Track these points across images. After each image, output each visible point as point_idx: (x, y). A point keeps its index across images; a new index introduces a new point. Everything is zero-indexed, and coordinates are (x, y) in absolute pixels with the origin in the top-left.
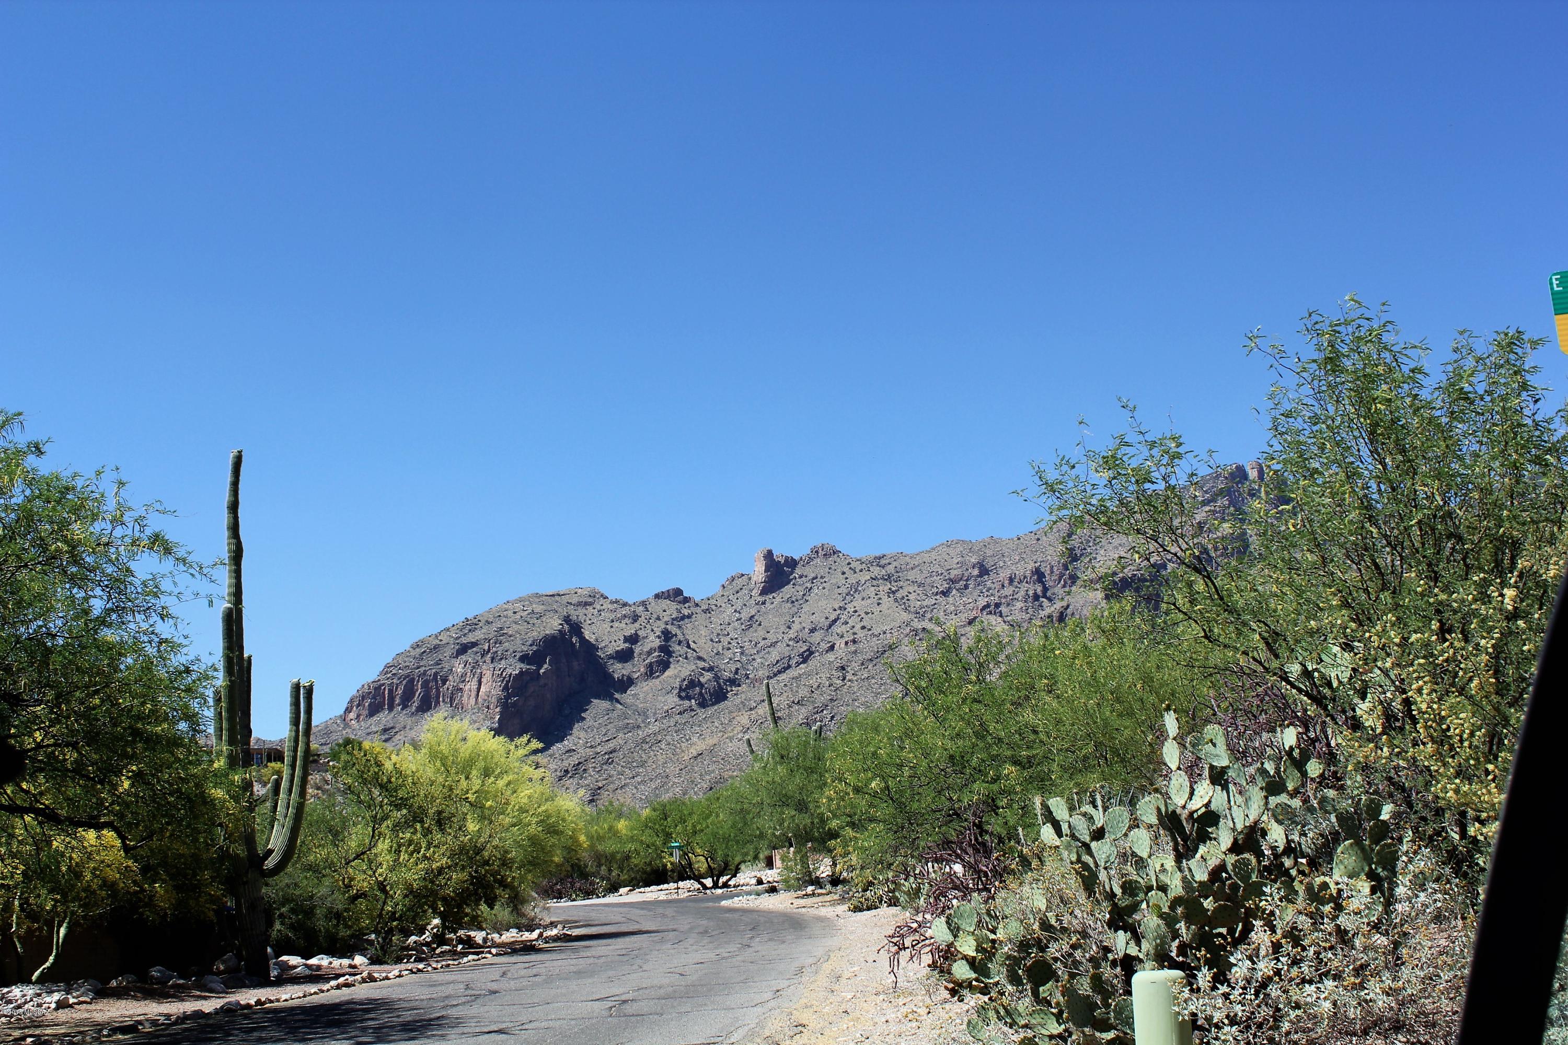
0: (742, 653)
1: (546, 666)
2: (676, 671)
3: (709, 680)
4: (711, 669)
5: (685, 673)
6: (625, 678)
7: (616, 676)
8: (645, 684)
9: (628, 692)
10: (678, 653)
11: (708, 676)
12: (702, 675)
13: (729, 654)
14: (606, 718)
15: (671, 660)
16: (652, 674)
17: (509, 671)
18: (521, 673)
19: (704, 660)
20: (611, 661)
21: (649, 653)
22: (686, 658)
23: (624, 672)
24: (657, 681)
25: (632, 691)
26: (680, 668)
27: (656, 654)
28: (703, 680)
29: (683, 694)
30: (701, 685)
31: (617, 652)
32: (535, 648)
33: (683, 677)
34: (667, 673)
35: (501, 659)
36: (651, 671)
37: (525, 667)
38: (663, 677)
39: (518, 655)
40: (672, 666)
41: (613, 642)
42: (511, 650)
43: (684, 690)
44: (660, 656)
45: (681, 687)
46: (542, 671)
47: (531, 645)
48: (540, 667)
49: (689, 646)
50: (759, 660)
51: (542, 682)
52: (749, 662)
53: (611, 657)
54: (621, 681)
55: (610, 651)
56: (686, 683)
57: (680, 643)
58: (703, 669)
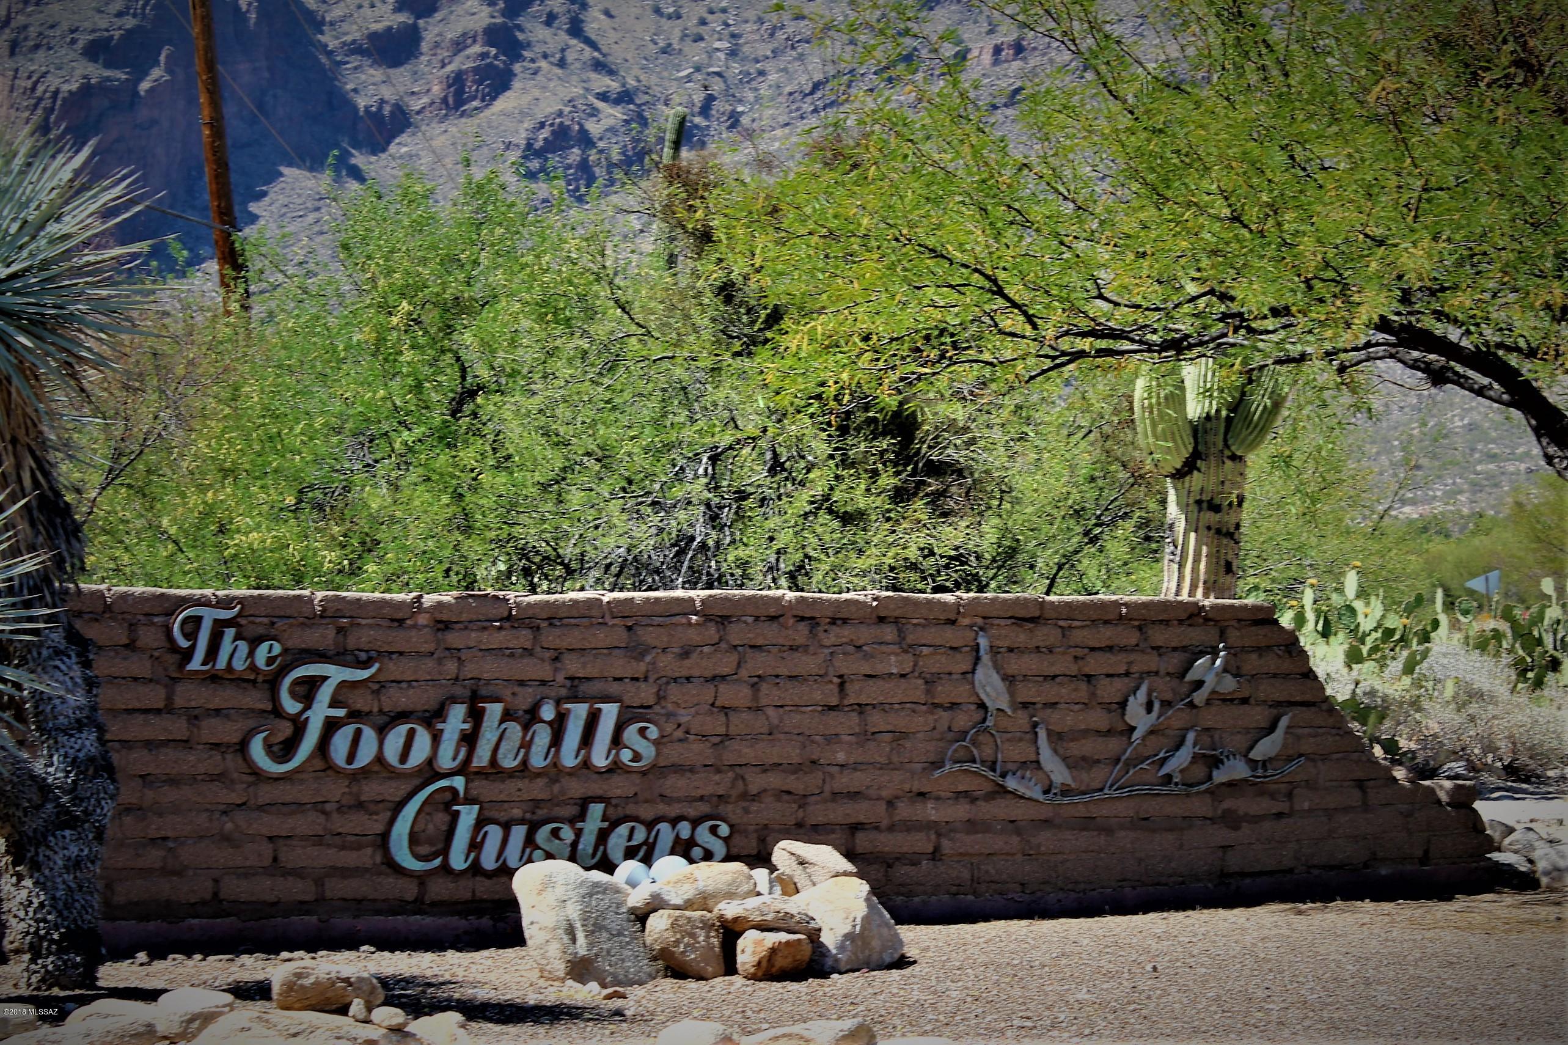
0: (733, 53)
1: (156, 73)
2: (526, 99)
3: (612, 130)
4: (624, 97)
5: (548, 107)
6: (387, 110)
7: (362, 102)
8: (437, 128)
9: (393, 148)
10: (539, 49)
11: (613, 115)
12: (594, 113)
13: (696, 53)
14: (311, 217)
15: (517, 67)
16: (460, 102)
17: (53, 82)
18: (86, 89)
19: (611, 73)
20: (355, 61)
21: (459, 46)
22: (562, 63)
23: (387, 93)
24: (469, 125)
25: (402, 145)
26: (536, 93)
27: (477, 49)
28: (594, 128)
29: (535, 165)
30: (586, 140)
31: (373, 36)
32: (130, 22)
33: (540, 117)
34: (504, 103)
35: (37, 47)
36: (459, 92)
37: (96, 72)
38: (487, 113)
39: (83, 39)
40: (517, 84)
41: (367, 11)
42: (65, 26)
43: (540, 153)
44: (484, 56)
45: (529, 146)
46: (145, 86)
47: (119, 15)
48: (143, 74)
49: (576, 29)
50: (773, 77)
51: (143, 114)
52: (747, 79)
53: (355, 49)
54: (375, 117)
55: (353, 33)
56: (545, 133)
57: (550, 19)
58: (603, 97)
